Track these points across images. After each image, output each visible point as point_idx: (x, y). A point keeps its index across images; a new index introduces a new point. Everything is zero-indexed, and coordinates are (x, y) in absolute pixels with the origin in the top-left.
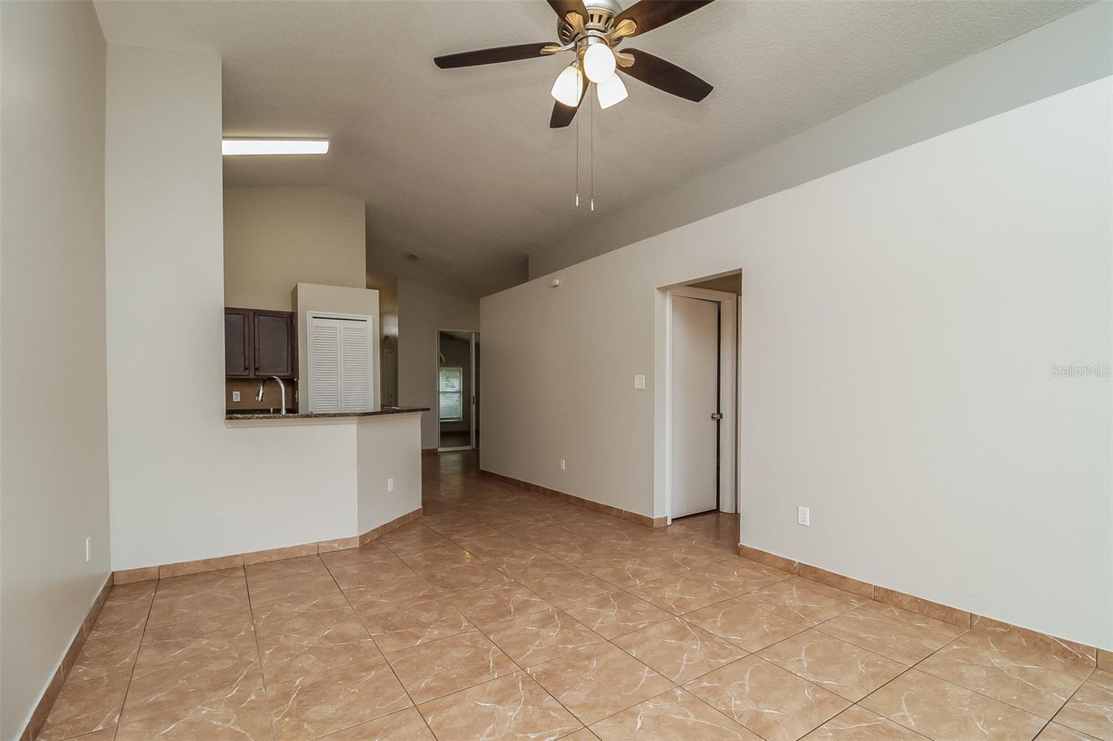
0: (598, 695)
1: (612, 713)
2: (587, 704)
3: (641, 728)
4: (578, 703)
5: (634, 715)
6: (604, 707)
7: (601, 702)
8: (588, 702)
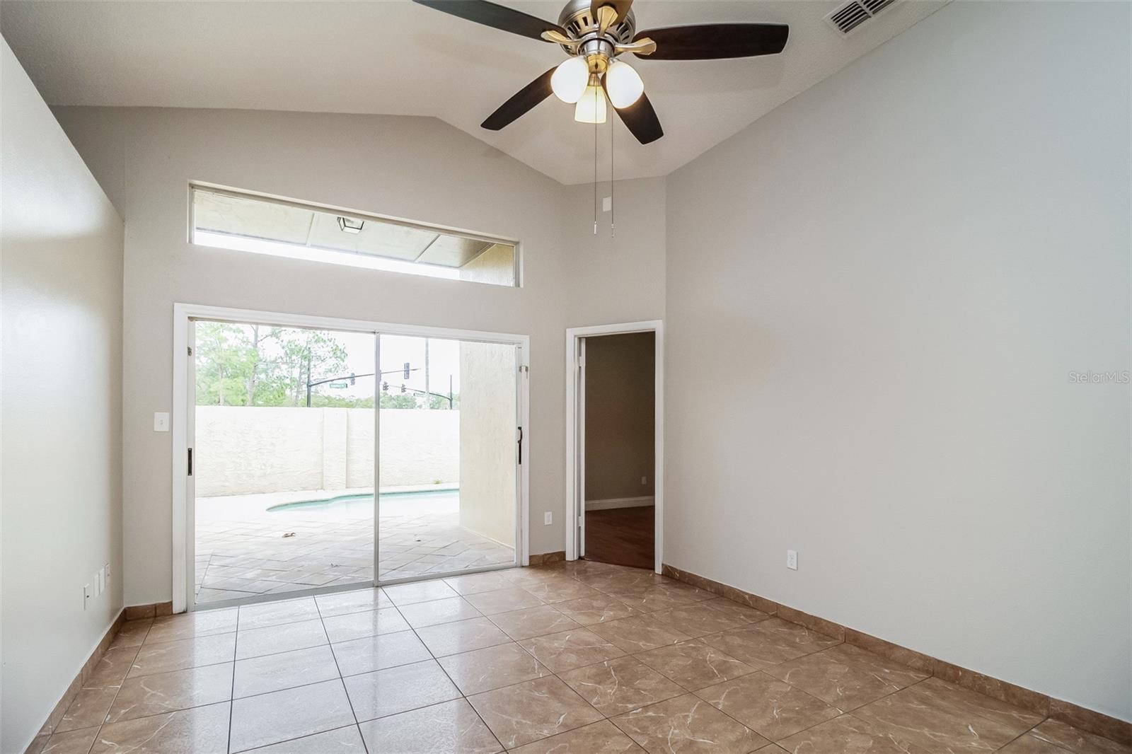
0: (594, 744)
1: (583, 728)
2: (606, 736)
3: (561, 715)
4: (613, 738)
5: (564, 725)
6: (590, 733)
7: (591, 738)
8: (604, 739)
